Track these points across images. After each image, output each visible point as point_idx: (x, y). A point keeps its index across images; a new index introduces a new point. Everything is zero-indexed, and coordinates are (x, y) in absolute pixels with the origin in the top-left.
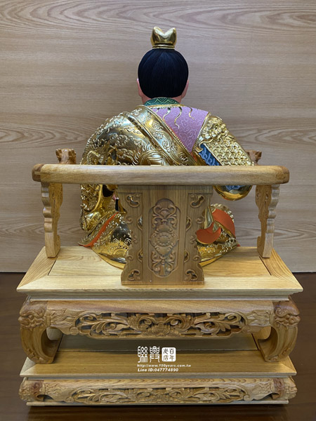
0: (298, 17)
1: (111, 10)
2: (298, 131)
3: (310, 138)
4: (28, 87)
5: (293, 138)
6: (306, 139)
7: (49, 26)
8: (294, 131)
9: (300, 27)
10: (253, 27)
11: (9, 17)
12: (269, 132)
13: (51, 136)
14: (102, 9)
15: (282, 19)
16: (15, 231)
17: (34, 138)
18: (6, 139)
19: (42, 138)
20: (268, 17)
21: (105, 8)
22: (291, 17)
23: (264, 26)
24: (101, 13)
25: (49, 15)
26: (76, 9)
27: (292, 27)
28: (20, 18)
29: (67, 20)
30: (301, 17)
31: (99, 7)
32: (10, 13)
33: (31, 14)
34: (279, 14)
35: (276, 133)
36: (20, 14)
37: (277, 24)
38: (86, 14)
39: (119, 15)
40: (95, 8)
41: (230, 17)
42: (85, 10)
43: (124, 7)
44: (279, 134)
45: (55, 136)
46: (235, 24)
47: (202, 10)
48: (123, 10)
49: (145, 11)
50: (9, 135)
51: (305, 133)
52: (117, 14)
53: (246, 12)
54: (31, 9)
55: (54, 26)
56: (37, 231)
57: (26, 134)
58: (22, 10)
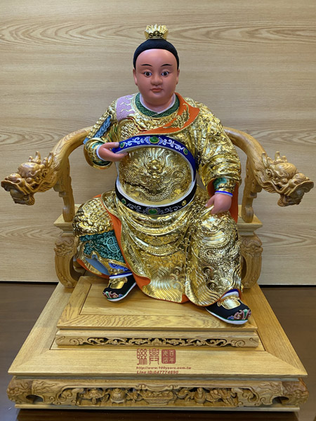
0: (274, 32)
1: (109, 30)
2: (287, 132)
3: (300, 139)
4: (33, 94)
5: (283, 139)
6: (295, 140)
7: (55, 43)
8: (284, 133)
9: (277, 40)
10: (235, 41)
11: (22, 37)
12: (259, 133)
13: (50, 138)
14: (101, 29)
15: (259, 34)
16: (7, 234)
17: (34, 140)
18: (8, 141)
19: (41, 140)
20: (247, 32)
21: (105, 28)
22: (268, 32)
23: (244, 39)
24: (101, 32)
25: (56, 34)
26: (80, 29)
27: (271, 40)
28: (31, 37)
29: (72, 38)
30: (278, 32)
31: (99, 27)
32: (23, 34)
33: (41, 34)
34: (257, 30)
35: (265, 134)
36: (32, 34)
37: (256, 38)
38: (88, 33)
39: (116, 34)
40: (95, 28)
41: (213, 33)
42: (87, 30)
43: (121, 27)
44: (269, 134)
45: (53, 138)
46: (218, 38)
47: (187, 28)
48: (120, 29)
49: (139, 29)
50: (11, 137)
51: (294, 134)
52: (115, 33)
53: (228, 29)
54: (41, 30)
55: (59, 43)
56: (29, 235)
57: (27, 137)
58: (34, 31)
